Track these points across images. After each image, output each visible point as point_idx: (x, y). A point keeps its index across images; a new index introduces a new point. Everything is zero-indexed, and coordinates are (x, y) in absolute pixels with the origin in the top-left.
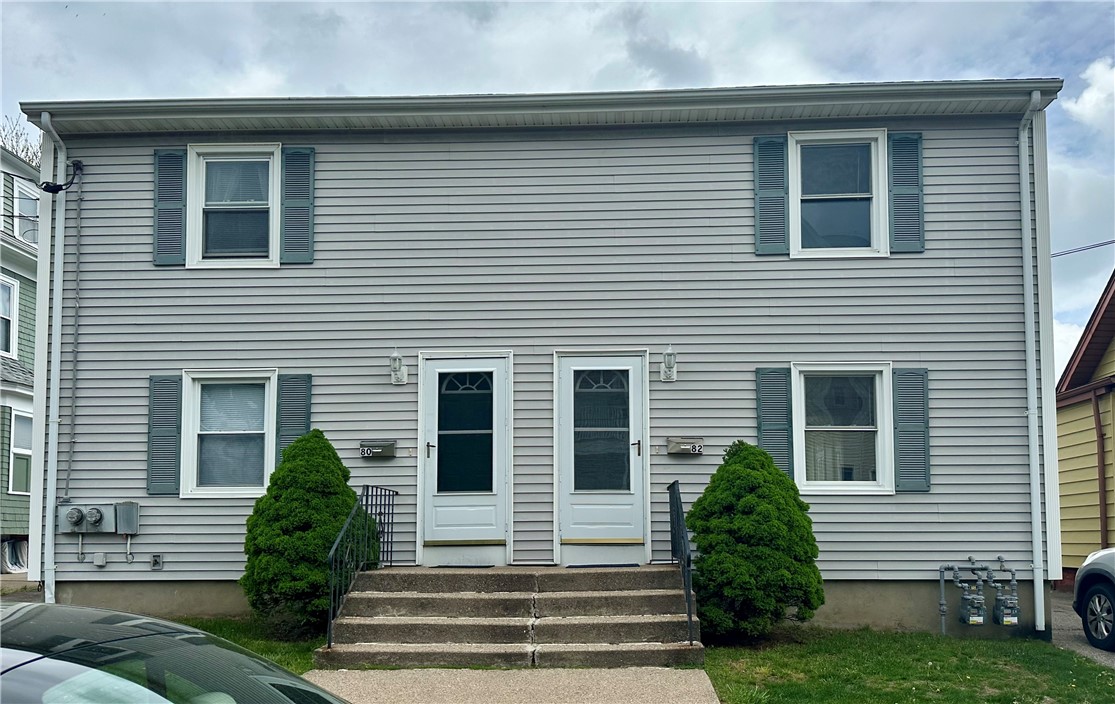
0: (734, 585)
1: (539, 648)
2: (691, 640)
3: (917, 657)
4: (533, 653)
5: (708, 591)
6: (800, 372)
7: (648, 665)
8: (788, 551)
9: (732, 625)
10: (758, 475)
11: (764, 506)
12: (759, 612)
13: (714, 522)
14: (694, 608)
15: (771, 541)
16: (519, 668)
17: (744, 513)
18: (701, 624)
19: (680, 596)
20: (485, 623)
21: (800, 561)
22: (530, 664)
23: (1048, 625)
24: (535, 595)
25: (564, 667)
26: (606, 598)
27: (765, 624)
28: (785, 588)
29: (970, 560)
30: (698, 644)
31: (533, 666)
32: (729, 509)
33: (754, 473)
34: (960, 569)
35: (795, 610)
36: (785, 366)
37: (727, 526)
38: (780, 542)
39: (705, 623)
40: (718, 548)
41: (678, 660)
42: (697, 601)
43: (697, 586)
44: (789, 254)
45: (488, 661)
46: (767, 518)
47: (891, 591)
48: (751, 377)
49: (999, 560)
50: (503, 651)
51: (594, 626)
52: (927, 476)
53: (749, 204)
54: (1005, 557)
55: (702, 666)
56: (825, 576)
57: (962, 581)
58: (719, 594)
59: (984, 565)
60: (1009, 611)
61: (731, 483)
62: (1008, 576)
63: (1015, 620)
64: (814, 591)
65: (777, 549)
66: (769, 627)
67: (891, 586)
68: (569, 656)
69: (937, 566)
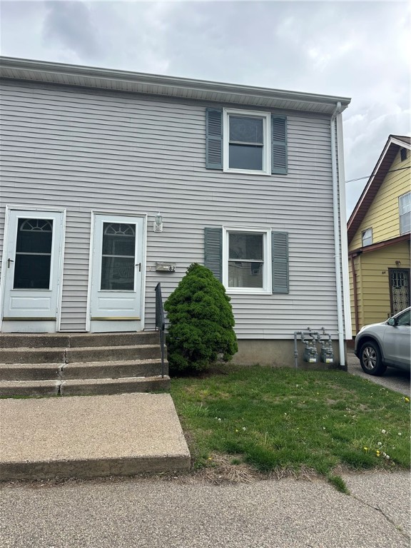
0: (190, 341)
1: (64, 383)
2: (163, 375)
3: (287, 381)
4: (60, 386)
5: (174, 345)
6: (227, 231)
7: (134, 392)
8: (220, 322)
9: (187, 365)
10: (204, 281)
11: (207, 298)
12: (202, 357)
13: (179, 306)
14: (166, 355)
15: (210, 316)
16: (49, 396)
17: (196, 301)
18: (170, 364)
19: (158, 348)
20: (30, 367)
21: (225, 328)
22: (56, 393)
23: (346, 363)
24: (67, 349)
25: (79, 395)
26: (112, 350)
27: (206, 363)
28: (217, 343)
29: (308, 329)
30: (167, 377)
31: (59, 395)
32: (188, 299)
33: (202, 279)
34: (305, 334)
35: (222, 355)
36: (219, 227)
37: (187, 309)
38: (215, 317)
39: (172, 364)
40: (181, 321)
41: (154, 388)
42: (168, 351)
43: (168, 342)
44: (222, 170)
45: (27, 392)
46: (209, 304)
47: (270, 345)
48: (202, 232)
49: (322, 329)
50: (38, 386)
51: (102, 368)
52: (288, 286)
53: (203, 142)
54: (325, 328)
55: (168, 391)
56: (238, 337)
57: (305, 340)
58: (180, 347)
59: (316, 331)
60: (328, 356)
61: (190, 285)
62: (327, 338)
63: (331, 360)
64: (232, 344)
65: (214, 321)
66: (208, 365)
67: (269, 342)
68: (84, 387)
69: (293, 332)
